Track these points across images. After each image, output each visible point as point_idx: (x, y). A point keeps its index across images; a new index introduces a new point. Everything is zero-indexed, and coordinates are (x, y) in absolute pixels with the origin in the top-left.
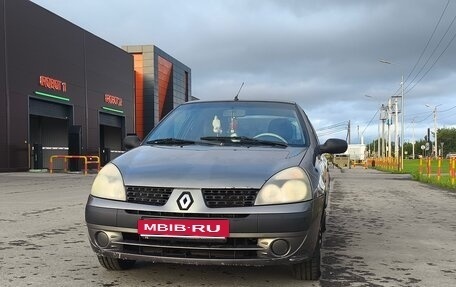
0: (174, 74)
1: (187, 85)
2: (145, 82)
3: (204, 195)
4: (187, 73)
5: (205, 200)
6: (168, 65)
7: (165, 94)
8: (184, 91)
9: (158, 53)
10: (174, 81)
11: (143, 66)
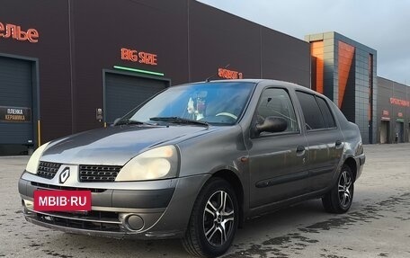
0: (357, 57)
1: (372, 66)
2: (325, 67)
3: (80, 170)
4: (372, 55)
5: (80, 175)
6: (350, 49)
7: (347, 76)
8: (368, 72)
9: (338, 38)
10: (357, 63)
11: (324, 53)
